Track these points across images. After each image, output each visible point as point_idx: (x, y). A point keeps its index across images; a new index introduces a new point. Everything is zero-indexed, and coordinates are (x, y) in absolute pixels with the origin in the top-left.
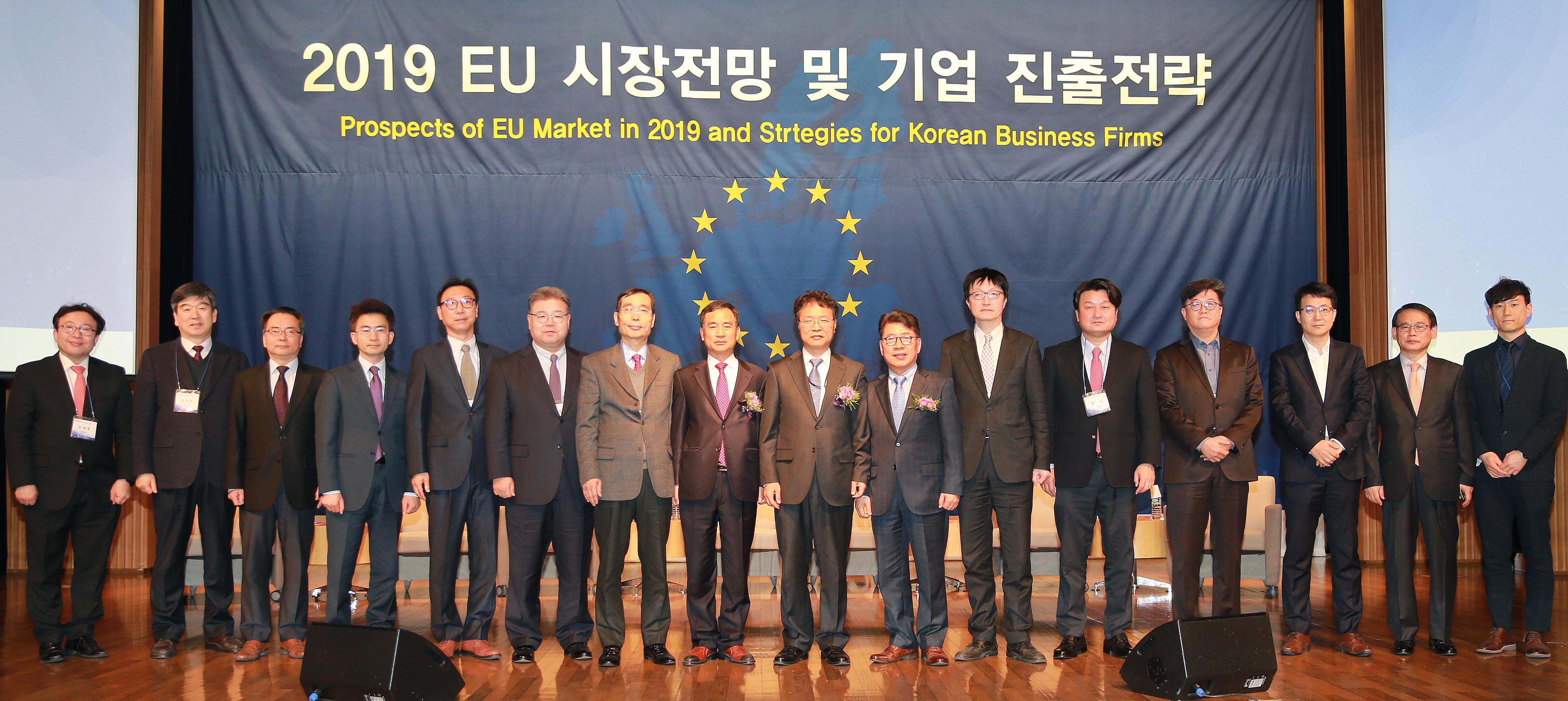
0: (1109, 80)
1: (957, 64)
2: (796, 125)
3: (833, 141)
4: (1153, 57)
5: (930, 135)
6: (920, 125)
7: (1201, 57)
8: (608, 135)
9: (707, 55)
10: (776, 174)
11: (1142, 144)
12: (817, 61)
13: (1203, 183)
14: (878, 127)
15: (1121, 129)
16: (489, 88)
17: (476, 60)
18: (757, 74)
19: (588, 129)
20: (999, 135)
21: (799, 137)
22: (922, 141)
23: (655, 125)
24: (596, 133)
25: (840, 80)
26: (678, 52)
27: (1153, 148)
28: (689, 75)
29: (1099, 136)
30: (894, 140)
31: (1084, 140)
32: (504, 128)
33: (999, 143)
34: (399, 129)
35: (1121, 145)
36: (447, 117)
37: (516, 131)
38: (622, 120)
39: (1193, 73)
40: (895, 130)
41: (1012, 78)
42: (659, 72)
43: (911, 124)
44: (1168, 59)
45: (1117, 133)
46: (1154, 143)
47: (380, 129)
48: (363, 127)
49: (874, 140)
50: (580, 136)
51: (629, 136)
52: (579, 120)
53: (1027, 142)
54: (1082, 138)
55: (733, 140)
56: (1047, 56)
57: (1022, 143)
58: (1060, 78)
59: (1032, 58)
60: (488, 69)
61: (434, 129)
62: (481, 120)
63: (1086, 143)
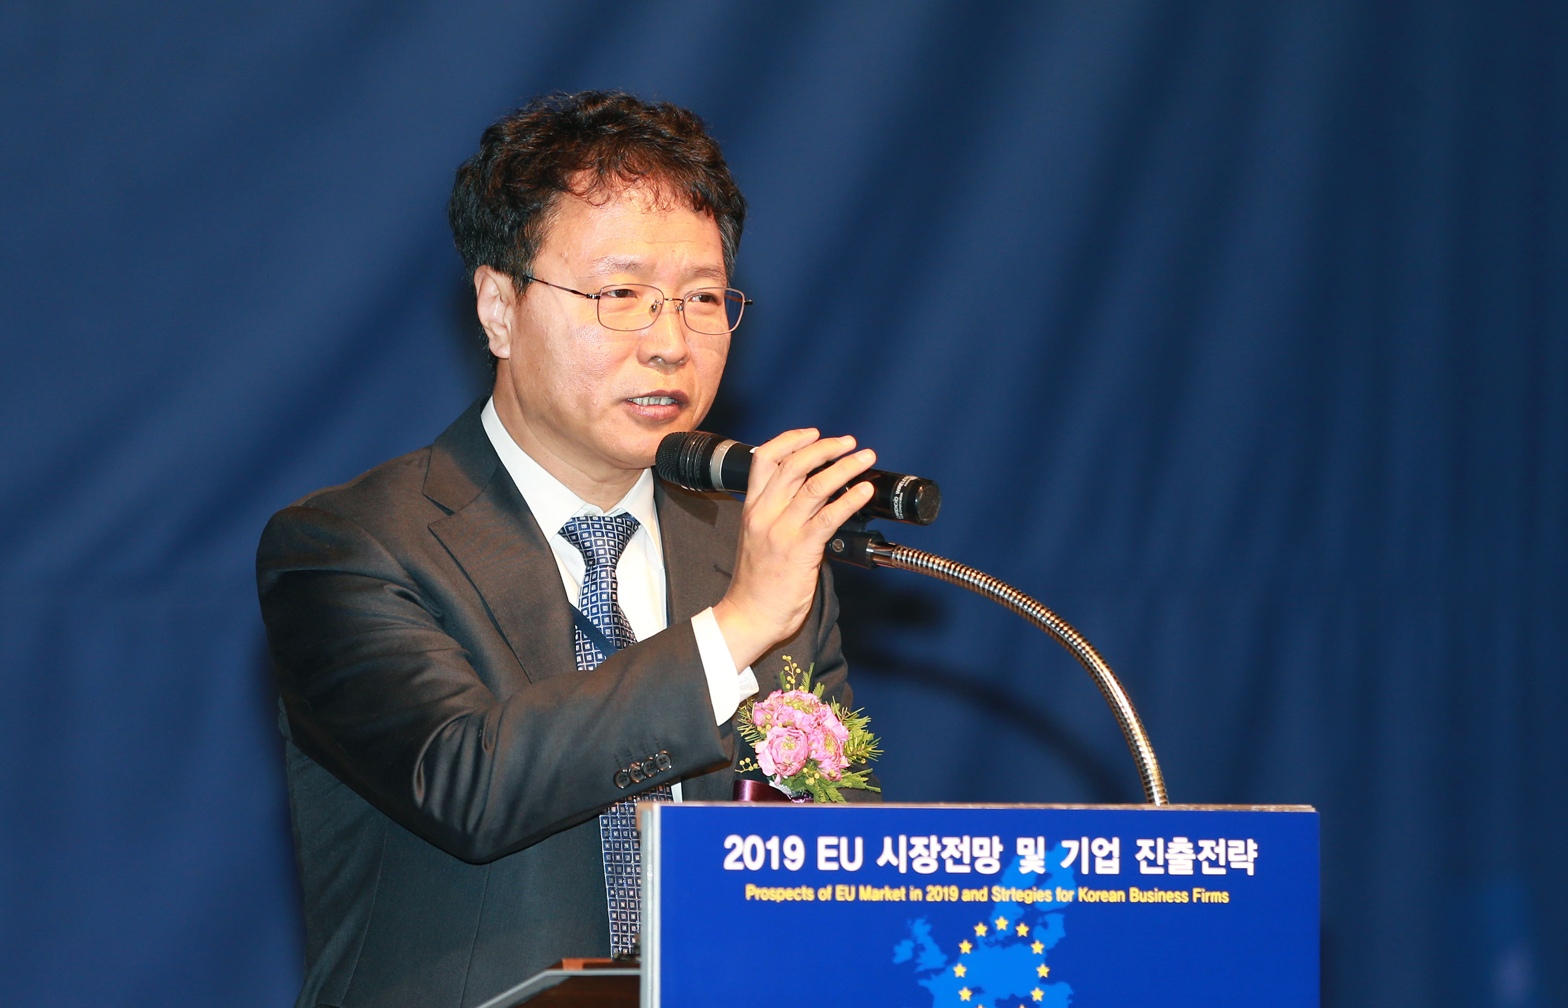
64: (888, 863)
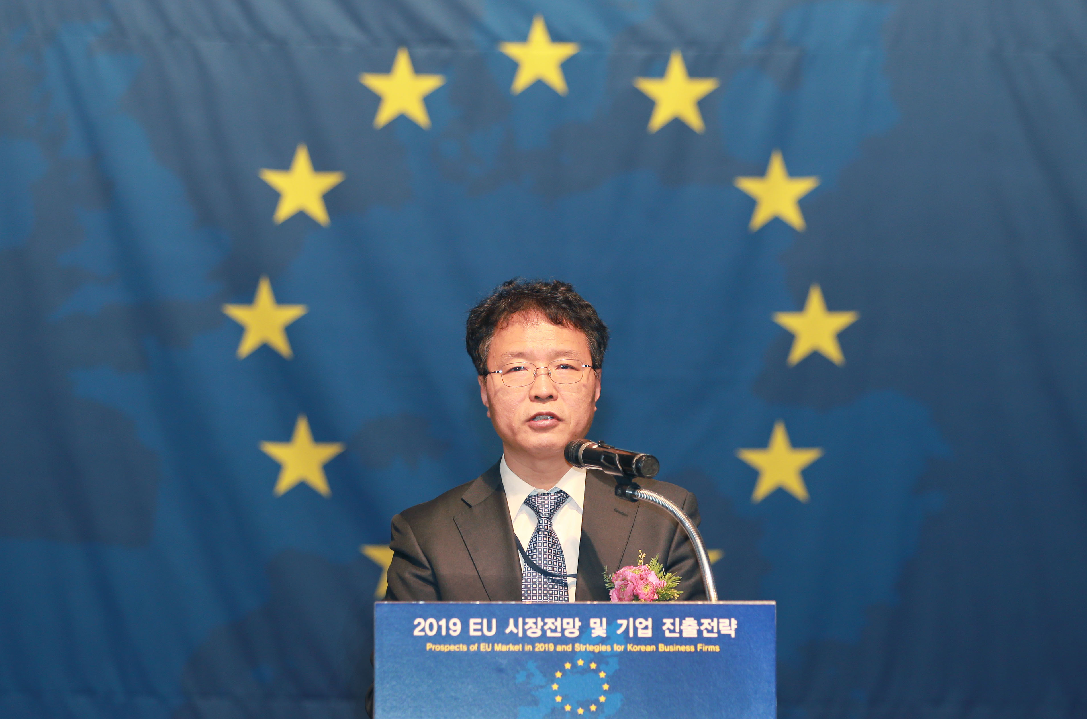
64: (511, 632)
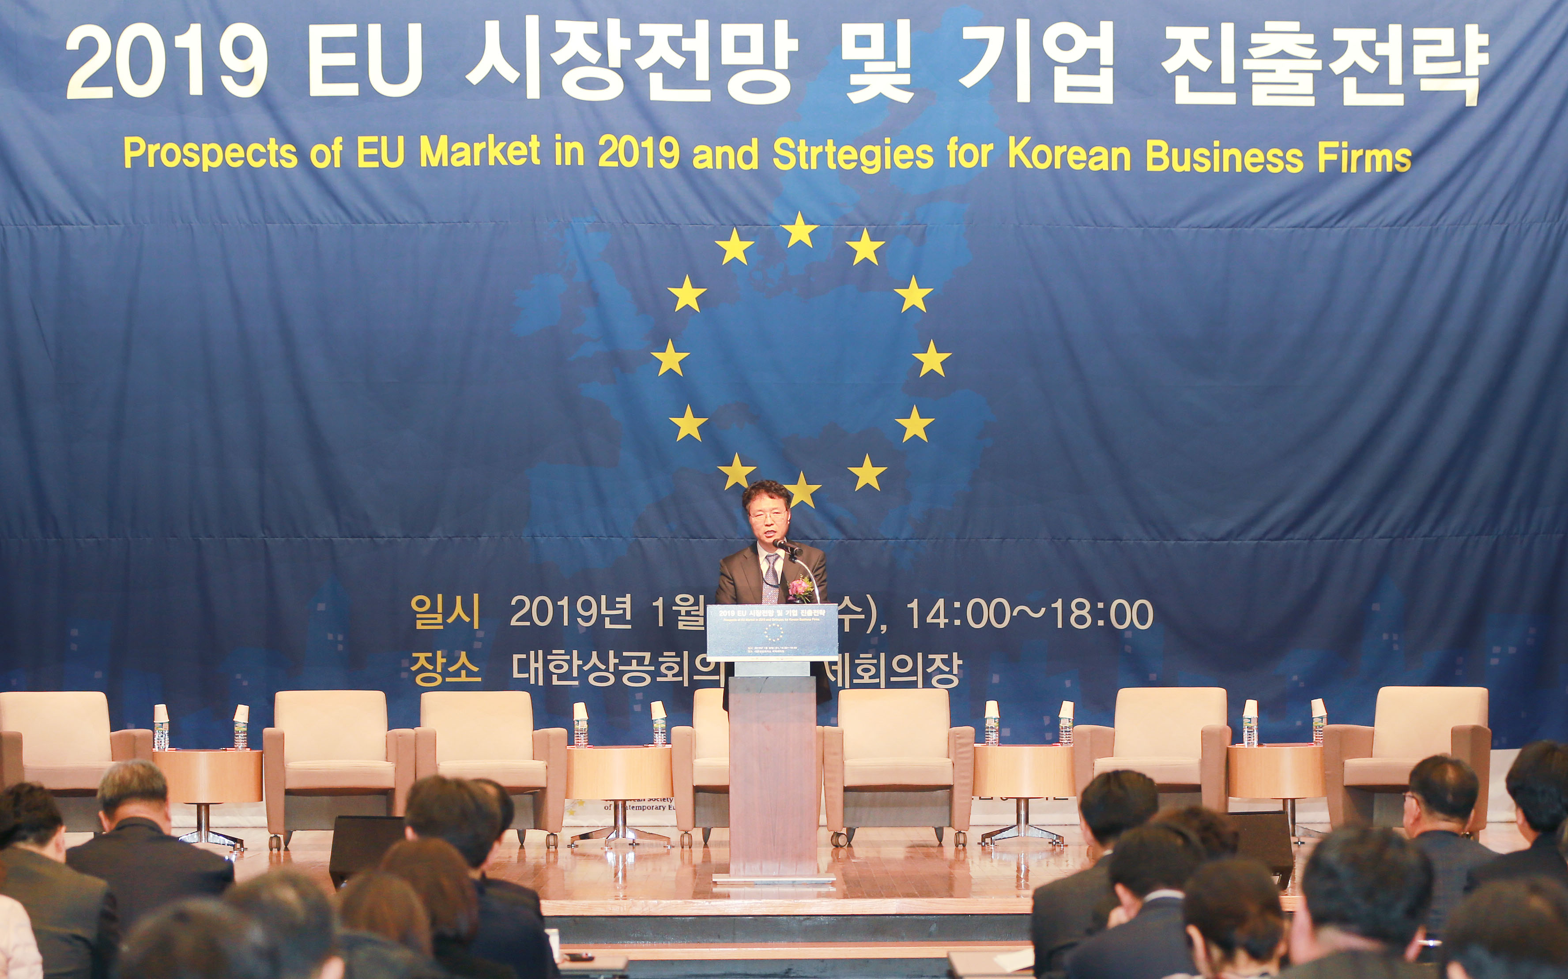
0: (1326, 68)
1: (1083, 42)
2: (830, 142)
3: (888, 166)
4: (1395, 31)
5: (1042, 157)
6: (1026, 140)
7: (1471, 30)
8: (536, 161)
9: (690, 33)
10: (799, 219)
11: (1379, 169)
12: (863, 41)
13: (1475, 230)
14: (959, 144)
15: (1345, 144)
16: (351, 89)
17: (330, 45)
18: (769, 62)
19: (504, 152)
20: (1151, 155)
21: (836, 161)
22: (1028, 165)
23: (609, 144)
24: (517, 158)
25: (899, 71)
26: (645, 30)
27: (1395, 174)
28: (661, 65)
29: (1310, 157)
30: (984, 164)
31: (1286, 162)
32: (374, 151)
33: (1151, 167)
34: (213, 155)
35: (1344, 170)
36: (287, 136)
37: (393, 157)
38: (558, 137)
39: (1460, 55)
40: (987, 148)
41: (1171, 65)
42: (615, 60)
43: (1012, 139)
44: (1419, 34)
45: (1338, 151)
46: (1397, 166)
47: (183, 156)
48: (157, 154)
49: (952, 164)
50: (492, 162)
51: (568, 162)
52: (491, 137)
53: (1196, 166)
54: (1284, 159)
55: (732, 166)
56: (1228, 30)
57: (1186, 167)
58: (1247, 64)
59: (1203, 33)
60: (348, 59)
61: (266, 155)
62: (338, 140)
63: (1289, 168)
